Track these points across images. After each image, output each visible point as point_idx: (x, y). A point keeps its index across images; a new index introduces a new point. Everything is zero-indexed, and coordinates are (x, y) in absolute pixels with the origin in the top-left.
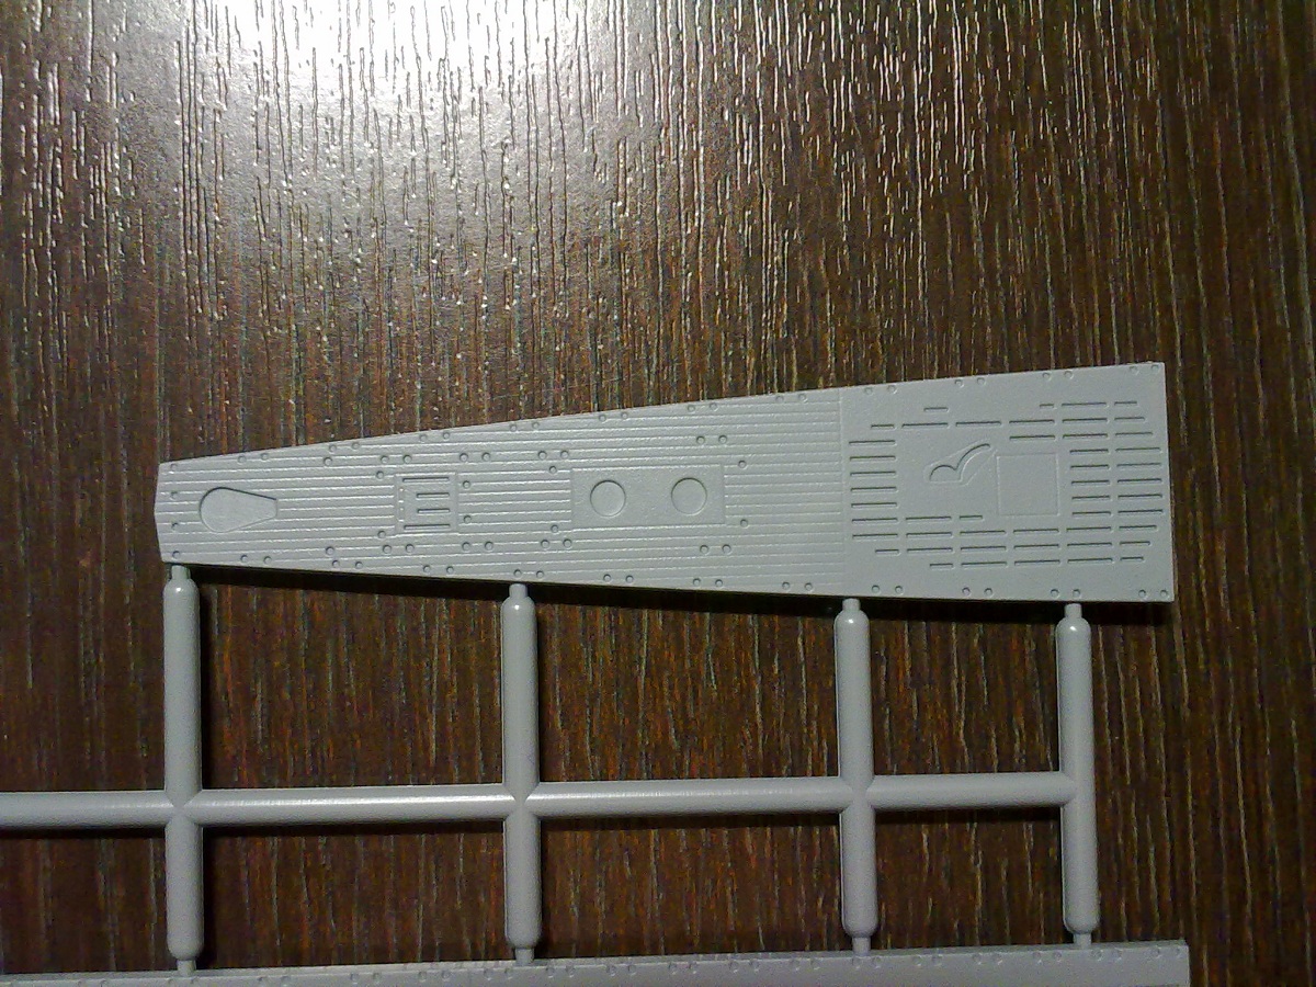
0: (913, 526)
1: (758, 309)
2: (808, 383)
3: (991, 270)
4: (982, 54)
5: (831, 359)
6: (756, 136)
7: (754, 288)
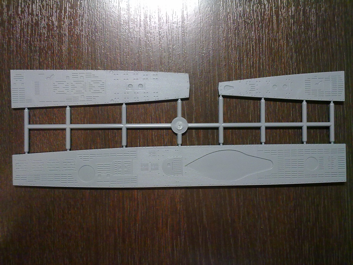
0: (312, 91)
1: (292, 64)
2: (298, 73)
3: (322, 59)
4: (321, 31)
5: (301, 70)
6: (292, 41)
7: (292, 61)
